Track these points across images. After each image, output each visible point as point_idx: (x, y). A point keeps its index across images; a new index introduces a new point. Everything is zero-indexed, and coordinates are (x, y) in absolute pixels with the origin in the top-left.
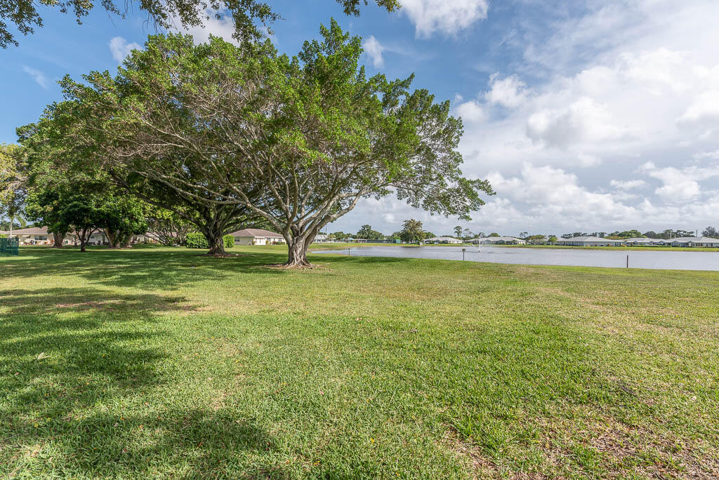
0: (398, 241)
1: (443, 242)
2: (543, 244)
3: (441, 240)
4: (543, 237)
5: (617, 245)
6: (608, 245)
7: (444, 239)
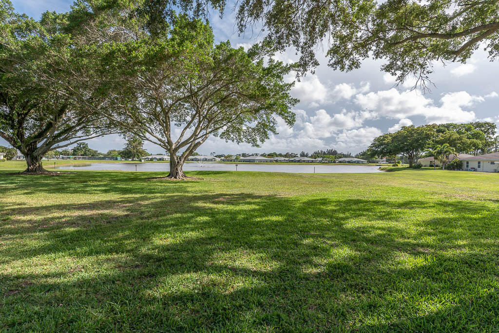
0: (119, 158)
1: (160, 159)
2: (231, 161)
3: (158, 157)
4: (231, 156)
5: (271, 161)
6: (267, 162)
7: (160, 157)
